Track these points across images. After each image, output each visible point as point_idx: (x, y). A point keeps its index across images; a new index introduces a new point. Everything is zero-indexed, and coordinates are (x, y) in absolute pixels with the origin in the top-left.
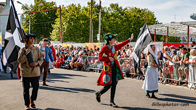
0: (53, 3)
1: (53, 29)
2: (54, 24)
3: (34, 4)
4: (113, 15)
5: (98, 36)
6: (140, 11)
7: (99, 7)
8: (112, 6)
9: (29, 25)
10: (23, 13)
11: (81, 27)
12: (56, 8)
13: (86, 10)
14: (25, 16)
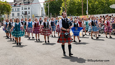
1: (61, 9)
2: (61, 6)
5: (87, 11)
9: (48, 8)
10: (44, 2)
11: (76, 7)
14: (45, 3)
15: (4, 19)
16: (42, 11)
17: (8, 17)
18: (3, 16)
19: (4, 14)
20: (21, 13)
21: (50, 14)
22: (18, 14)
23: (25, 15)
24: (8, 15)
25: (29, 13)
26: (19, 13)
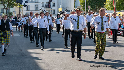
15: (13, 14)
16: (75, 2)
17: (20, 11)
18: (12, 10)
19: (12, 6)
20: (41, 5)
22: (36, 6)
23: (48, 9)
24: (20, 9)
25: (54, 6)
26: (38, 5)
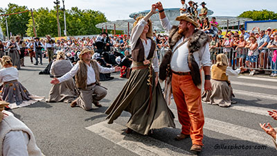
0: (24, 7)
1: (27, 28)
2: (28, 23)
3: (8, 8)
4: (74, 16)
5: (65, 31)
6: (94, 12)
7: (63, 9)
8: (73, 9)
9: (6, 25)
11: (50, 25)
12: (28, 11)
13: (53, 11)
21: (9, 34)
